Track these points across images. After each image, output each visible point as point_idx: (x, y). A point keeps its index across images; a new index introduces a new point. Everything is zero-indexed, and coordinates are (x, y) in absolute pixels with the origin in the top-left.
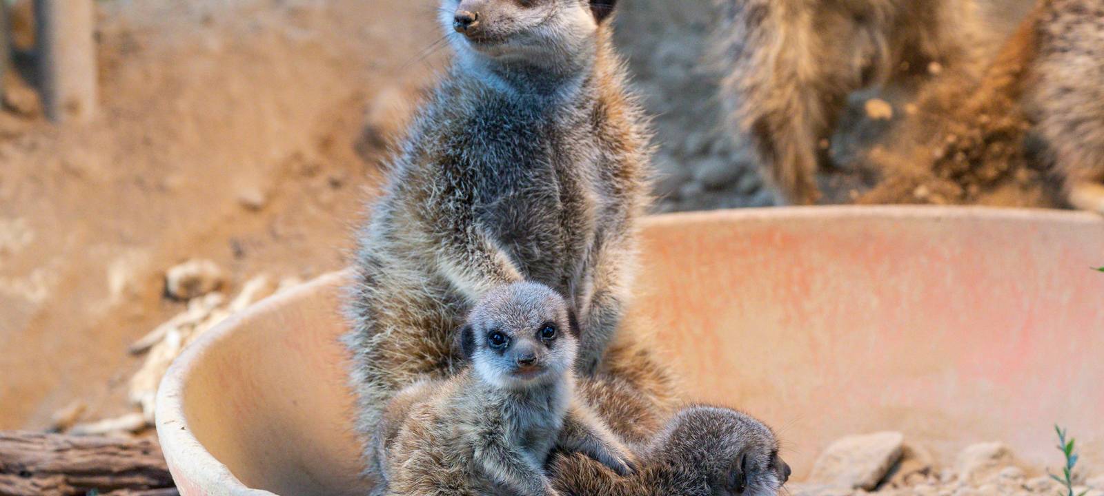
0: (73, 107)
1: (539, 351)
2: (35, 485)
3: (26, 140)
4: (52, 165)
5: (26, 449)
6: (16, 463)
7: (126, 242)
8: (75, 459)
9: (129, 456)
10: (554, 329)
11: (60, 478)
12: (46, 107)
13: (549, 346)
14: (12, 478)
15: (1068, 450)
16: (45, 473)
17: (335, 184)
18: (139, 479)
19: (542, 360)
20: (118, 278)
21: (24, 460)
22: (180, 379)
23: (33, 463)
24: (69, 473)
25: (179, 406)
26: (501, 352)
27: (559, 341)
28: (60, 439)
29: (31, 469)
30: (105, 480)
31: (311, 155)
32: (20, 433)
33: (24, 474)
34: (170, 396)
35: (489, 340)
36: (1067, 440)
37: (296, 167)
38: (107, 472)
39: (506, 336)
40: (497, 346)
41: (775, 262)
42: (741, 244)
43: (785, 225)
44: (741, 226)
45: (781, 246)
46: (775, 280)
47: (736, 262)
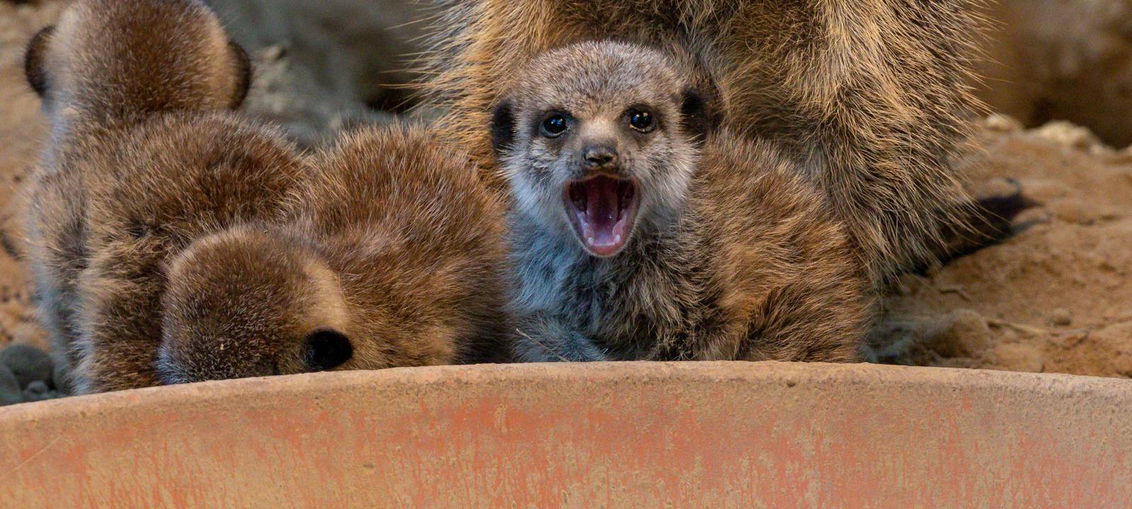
41: (495, 461)
42: (432, 427)
43: (512, 395)
44: (435, 394)
45: (505, 430)
46: (495, 495)
47: (424, 459)
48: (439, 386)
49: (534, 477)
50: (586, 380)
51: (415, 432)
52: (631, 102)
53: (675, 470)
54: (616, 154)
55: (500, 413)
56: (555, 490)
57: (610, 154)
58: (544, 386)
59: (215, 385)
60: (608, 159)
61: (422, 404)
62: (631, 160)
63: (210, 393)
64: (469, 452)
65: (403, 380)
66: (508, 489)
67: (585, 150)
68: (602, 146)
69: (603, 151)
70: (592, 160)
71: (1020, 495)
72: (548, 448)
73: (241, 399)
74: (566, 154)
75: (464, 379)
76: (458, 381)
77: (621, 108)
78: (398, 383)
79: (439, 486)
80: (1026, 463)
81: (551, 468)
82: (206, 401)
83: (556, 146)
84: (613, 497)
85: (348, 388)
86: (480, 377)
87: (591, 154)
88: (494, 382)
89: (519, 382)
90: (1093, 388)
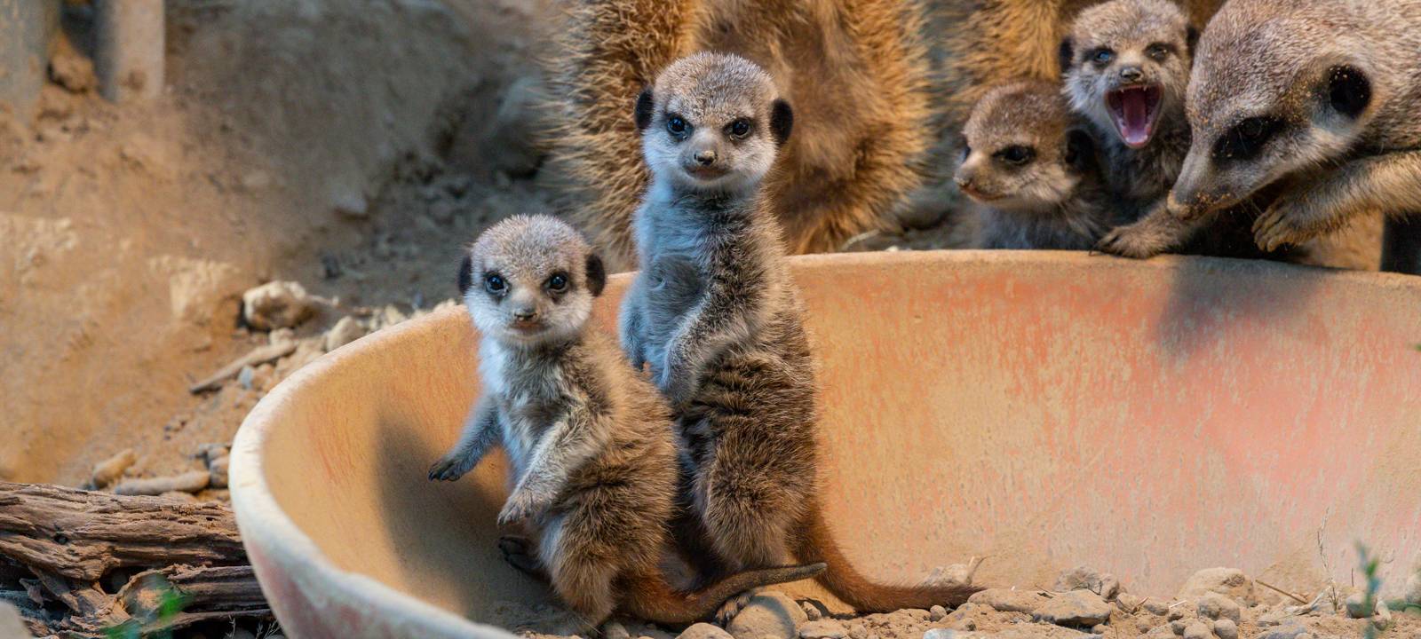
0: (135, 83)
1: (543, 306)
2: (71, 552)
3: (75, 122)
4: (107, 154)
5: (64, 508)
6: (50, 524)
7: (195, 254)
8: (124, 523)
9: (191, 523)
10: (565, 280)
11: (104, 546)
12: (101, 83)
13: (556, 300)
14: (44, 543)
15: (1370, 570)
16: (86, 539)
17: (457, 194)
18: (200, 552)
19: (545, 316)
20: (181, 297)
21: (61, 521)
22: (262, 430)
23: (71, 526)
24: (114, 539)
25: (258, 464)
26: (498, 299)
27: (570, 296)
28: (106, 496)
29: (68, 533)
30: (161, 551)
31: (427, 155)
32: (56, 488)
33: (60, 539)
34: (249, 452)
35: (486, 282)
36: (1371, 557)
37: (407, 170)
38: (163, 542)
39: (506, 281)
40: (494, 291)
41: (1004, 317)
42: (963, 292)
43: (1018, 272)
44: (965, 270)
45: (1012, 296)
46: (1003, 340)
47: (956, 314)
48: (968, 264)
49: (1031, 329)
50: (1070, 264)
51: (950, 293)
52: (1153, 40)
53: (1127, 328)
54: (1143, 72)
55: (1010, 283)
56: (1045, 338)
57: (1138, 72)
58: (1041, 267)
59: (815, 259)
60: (1138, 75)
61: (957, 277)
62: (1155, 72)
63: (810, 263)
64: (987, 310)
65: (944, 259)
66: (1013, 336)
67: (1122, 71)
68: (1133, 66)
69: (1133, 69)
70: (1126, 76)
71: (1361, 355)
72: (1042, 309)
73: (831, 268)
74: (1107, 72)
75: (986, 260)
76: (982, 261)
77: (1146, 44)
78: (940, 261)
79: (965, 333)
80: (1367, 333)
81: (1043, 323)
82: (807, 269)
83: (1100, 67)
84: (1085, 344)
85: (906, 263)
86: (997, 259)
87: (1125, 72)
88: (1007, 263)
89: (1023, 264)
90: (1414, 284)
